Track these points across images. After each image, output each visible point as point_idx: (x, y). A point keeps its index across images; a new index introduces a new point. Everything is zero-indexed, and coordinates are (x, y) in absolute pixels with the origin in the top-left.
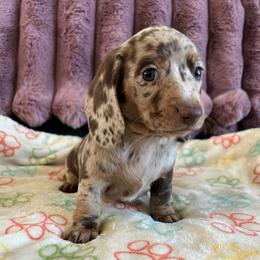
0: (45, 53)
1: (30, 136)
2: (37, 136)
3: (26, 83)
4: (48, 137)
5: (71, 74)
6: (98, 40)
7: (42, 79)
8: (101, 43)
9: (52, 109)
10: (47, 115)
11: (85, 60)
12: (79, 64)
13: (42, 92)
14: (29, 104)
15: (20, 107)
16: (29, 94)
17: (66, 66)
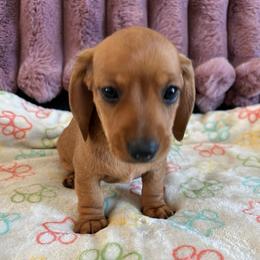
0: (51, 19)
1: (40, 115)
2: (48, 115)
3: (31, 55)
4: (60, 115)
5: (82, 43)
6: (109, 4)
7: (49, 49)
8: (113, 6)
9: (62, 83)
10: (57, 90)
11: (96, 27)
12: (90, 32)
13: (51, 64)
14: (37, 78)
15: (27, 81)
16: (37, 67)
17: (76, 34)
